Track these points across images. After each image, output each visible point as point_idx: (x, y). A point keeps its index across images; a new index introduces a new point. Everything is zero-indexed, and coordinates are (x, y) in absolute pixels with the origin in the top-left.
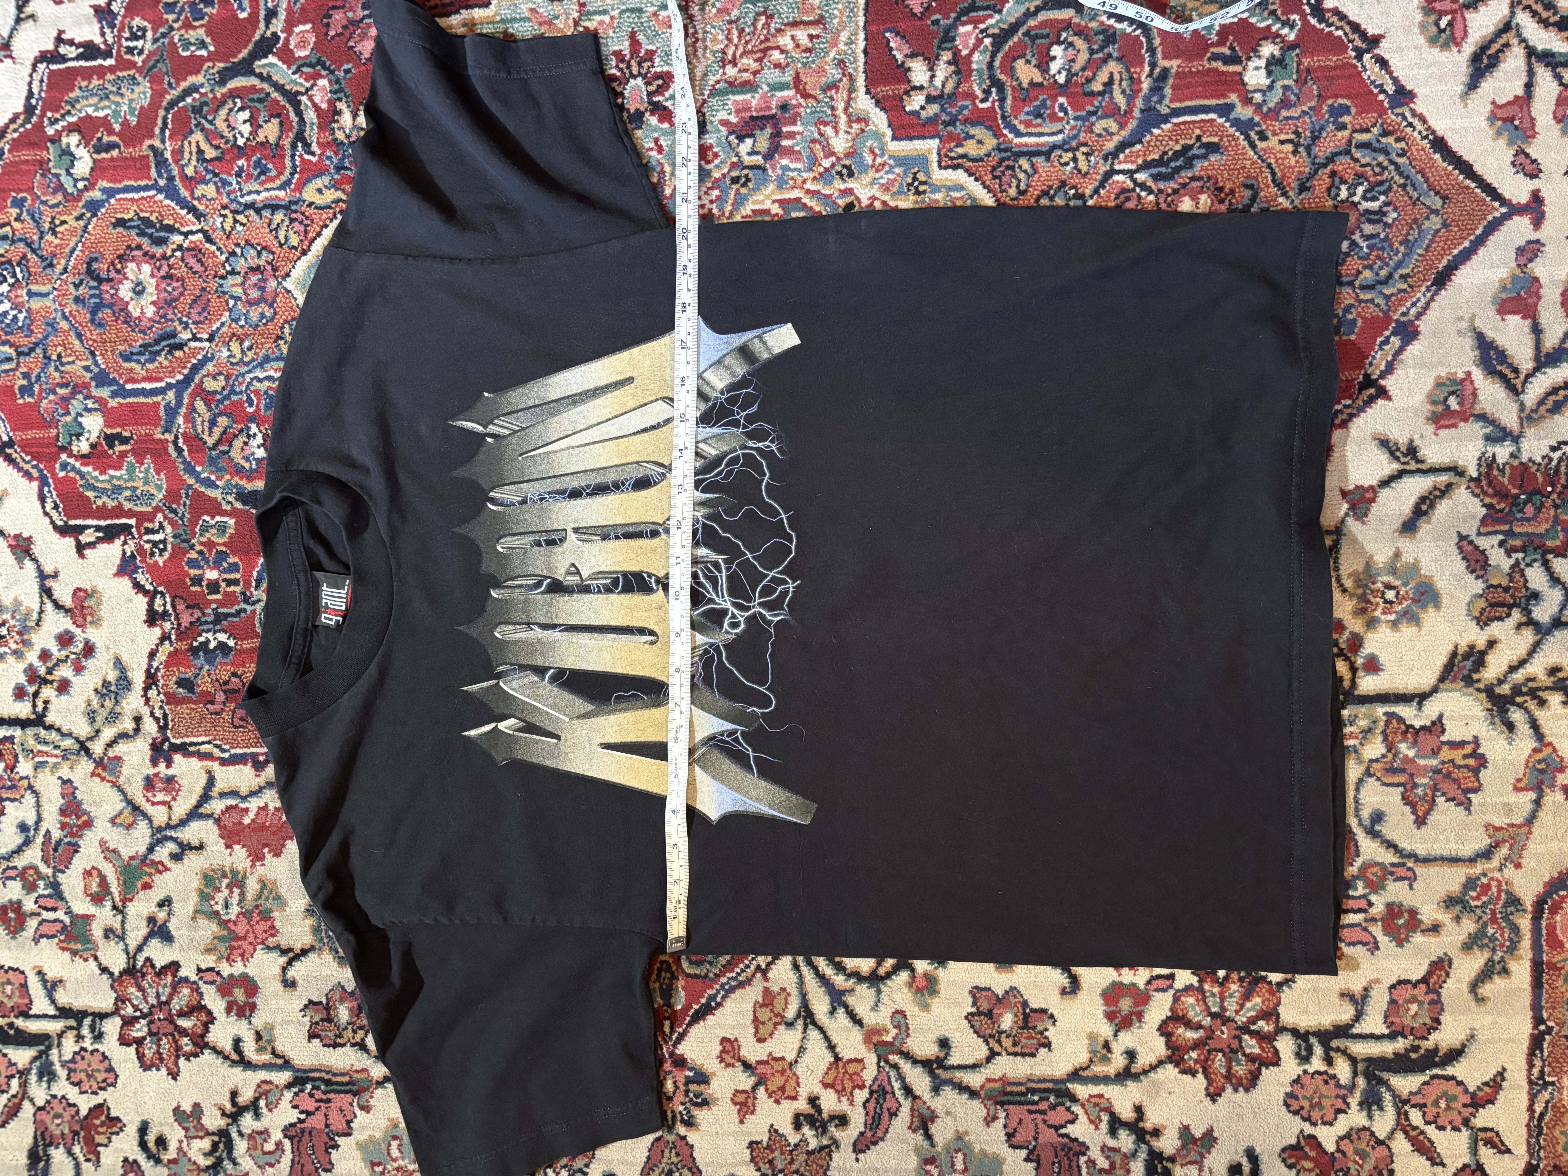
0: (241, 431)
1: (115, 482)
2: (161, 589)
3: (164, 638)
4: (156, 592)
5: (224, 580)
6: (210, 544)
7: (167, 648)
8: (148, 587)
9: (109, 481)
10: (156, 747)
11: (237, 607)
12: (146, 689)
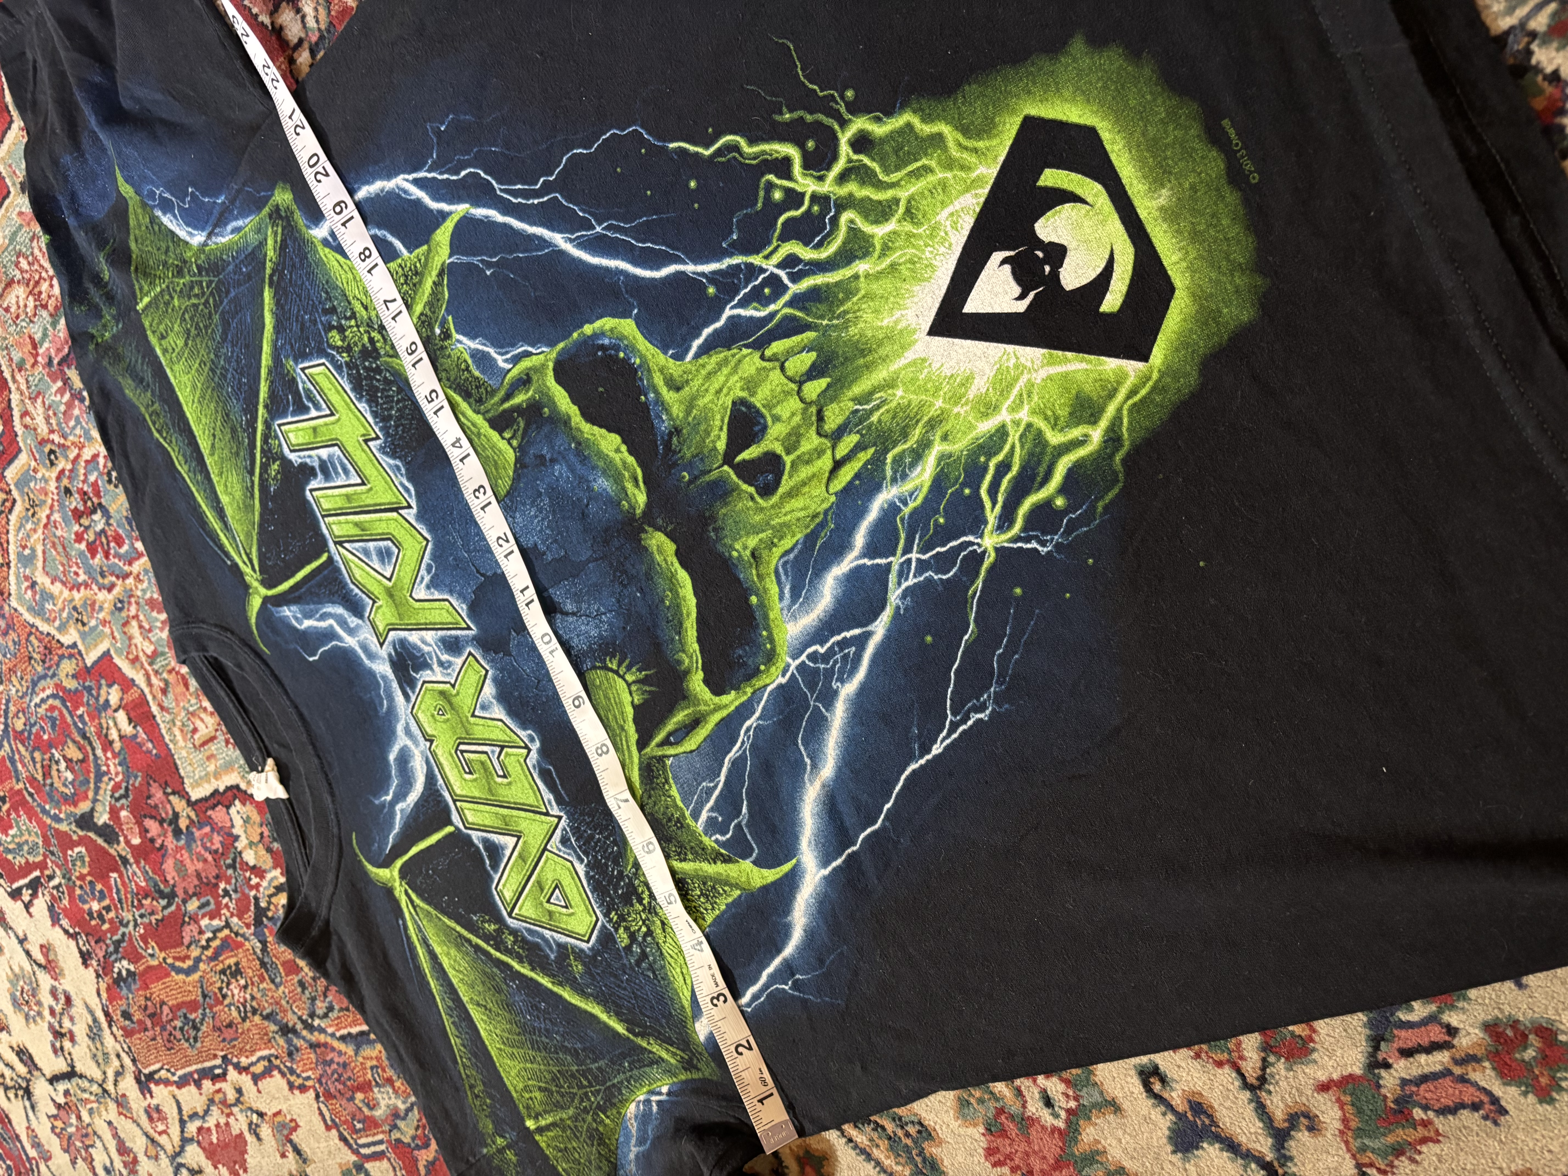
0: (50, 760)
1: (17, 840)
2: (77, 930)
3: (98, 976)
4: (77, 934)
5: (104, 908)
6: (82, 877)
7: (103, 986)
8: (71, 931)
9: (12, 841)
10: (138, 1080)
11: (120, 932)
12: (110, 1026)
